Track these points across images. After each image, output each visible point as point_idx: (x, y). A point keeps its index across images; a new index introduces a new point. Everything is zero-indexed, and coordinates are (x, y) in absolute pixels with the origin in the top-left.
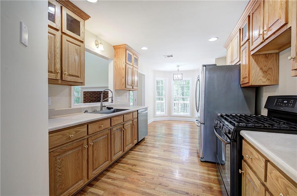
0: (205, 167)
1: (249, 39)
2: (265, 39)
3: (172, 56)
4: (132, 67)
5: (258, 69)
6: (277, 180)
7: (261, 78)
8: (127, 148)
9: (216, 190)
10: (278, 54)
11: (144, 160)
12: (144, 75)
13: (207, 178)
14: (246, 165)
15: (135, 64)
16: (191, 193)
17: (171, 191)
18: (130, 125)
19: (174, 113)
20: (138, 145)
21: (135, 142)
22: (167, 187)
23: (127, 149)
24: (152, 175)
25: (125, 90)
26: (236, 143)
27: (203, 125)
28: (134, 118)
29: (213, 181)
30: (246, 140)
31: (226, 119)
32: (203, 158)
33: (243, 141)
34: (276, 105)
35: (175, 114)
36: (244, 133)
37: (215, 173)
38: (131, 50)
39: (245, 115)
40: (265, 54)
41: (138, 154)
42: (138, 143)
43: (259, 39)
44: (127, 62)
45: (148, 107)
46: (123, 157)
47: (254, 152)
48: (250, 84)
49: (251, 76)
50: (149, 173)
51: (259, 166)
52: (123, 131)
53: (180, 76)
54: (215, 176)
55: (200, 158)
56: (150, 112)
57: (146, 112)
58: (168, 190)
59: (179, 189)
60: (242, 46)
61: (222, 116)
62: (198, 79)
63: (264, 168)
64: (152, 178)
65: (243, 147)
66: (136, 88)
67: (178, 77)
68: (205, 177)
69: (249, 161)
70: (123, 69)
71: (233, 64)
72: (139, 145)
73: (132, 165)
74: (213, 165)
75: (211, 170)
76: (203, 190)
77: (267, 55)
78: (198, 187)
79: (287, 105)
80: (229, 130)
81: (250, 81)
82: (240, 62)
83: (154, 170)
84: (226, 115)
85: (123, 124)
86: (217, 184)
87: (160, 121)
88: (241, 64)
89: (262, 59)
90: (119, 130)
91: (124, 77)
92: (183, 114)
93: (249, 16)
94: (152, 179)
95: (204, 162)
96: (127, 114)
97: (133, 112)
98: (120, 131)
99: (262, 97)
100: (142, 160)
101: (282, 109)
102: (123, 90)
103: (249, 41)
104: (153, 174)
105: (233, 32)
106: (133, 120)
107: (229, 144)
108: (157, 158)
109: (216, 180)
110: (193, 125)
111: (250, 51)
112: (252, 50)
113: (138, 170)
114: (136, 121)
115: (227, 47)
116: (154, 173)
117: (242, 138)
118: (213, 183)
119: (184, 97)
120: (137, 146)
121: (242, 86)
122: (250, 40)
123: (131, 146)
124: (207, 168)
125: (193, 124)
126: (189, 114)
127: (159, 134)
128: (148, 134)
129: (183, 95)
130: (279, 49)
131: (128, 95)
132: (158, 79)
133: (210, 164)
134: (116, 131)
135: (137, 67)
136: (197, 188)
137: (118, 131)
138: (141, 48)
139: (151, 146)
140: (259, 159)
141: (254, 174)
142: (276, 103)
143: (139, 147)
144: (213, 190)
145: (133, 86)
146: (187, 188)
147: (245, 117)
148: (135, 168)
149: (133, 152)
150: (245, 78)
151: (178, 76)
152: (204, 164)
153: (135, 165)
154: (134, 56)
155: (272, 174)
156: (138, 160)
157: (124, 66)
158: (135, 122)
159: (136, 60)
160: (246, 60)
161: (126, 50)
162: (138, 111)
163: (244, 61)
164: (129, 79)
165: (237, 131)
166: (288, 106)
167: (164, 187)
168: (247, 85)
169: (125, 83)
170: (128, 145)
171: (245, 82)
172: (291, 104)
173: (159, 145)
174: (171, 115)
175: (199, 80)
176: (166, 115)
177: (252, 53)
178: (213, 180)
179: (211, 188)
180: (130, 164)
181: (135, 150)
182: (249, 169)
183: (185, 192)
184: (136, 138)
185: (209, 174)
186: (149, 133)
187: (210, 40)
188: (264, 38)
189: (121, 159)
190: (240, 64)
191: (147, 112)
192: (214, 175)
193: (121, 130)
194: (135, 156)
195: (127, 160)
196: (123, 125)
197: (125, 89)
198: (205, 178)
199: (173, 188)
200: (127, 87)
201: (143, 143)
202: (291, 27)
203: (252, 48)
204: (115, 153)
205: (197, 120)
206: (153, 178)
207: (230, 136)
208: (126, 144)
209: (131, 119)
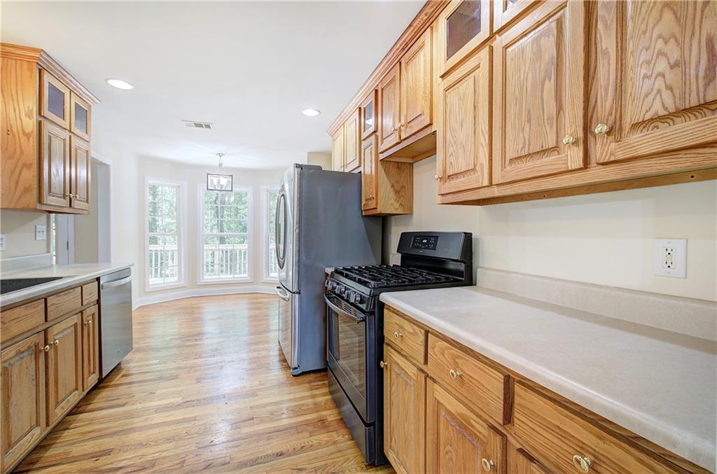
0: (302, 386)
1: (375, 132)
2: (402, 138)
3: (208, 126)
4: (66, 135)
5: (389, 186)
6: (443, 354)
7: (393, 201)
8: (62, 408)
9: (333, 421)
10: (411, 164)
11: (136, 426)
13: (312, 406)
14: (392, 350)
15: (76, 126)
16: (288, 450)
17: (241, 468)
18: (73, 329)
19: (205, 277)
20: (100, 388)
21: (92, 380)
22: (229, 463)
23: (59, 413)
24: (176, 455)
25: (36, 210)
26: (373, 317)
27: (297, 296)
28: (85, 303)
29: (323, 407)
30: (389, 308)
31: (347, 276)
32: (296, 368)
33: (385, 311)
34: (414, 247)
35: (208, 277)
36: (386, 297)
37: (326, 390)
38: (60, 73)
39: (366, 267)
40: (398, 162)
41: (104, 417)
42: (101, 383)
43: (393, 136)
44: (46, 112)
45: (133, 265)
46: (41, 446)
47: (407, 325)
48: (378, 211)
49: (379, 196)
50: (164, 454)
51: (415, 345)
52: (46, 354)
53: (224, 181)
54: (326, 395)
55: (291, 370)
57: (128, 280)
58: (234, 469)
59: (260, 456)
60: (364, 140)
61: (336, 271)
62: (282, 193)
63: (424, 343)
64: (178, 462)
65: (385, 320)
66: (84, 205)
67: (221, 183)
68: (308, 405)
69: (397, 342)
70: (28, 136)
71: (347, 170)
72: (104, 387)
73: (92, 457)
74: (318, 375)
75: (316, 387)
76: (310, 433)
77: (400, 164)
78: (299, 431)
79: (427, 246)
80: (361, 295)
81: (379, 204)
82: (361, 169)
83: (180, 439)
84: (344, 269)
85: (46, 331)
86: (331, 409)
87: (165, 304)
88: (362, 172)
89: (393, 171)
90: (26, 354)
91: (31, 165)
92: (232, 276)
93: (376, 91)
94: (179, 466)
95: (300, 375)
96: (57, 293)
97: (81, 285)
98: (33, 356)
99: (391, 234)
100: (129, 427)
101: (421, 252)
102: (26, 209)
103: (377, 134)
104: (179, 451)
105: (347, 109)
106: (82, 312)
107: (363, 321)
108: (179, 405)
109: (329, 403)
110: (259, 300)
111: (379, 152)
112: (382, 152)
113: (124, 462)
114: (93, 315)
115: (333, 134)
116: (183, 448)
117: (382, 306)
118: (325, 410)
119: (225, 233)
120: (97, 394)
121: (363, 214)
122: (379, 133)
123: (75, 398)
124: (307, 385)
125: (258, 298)
126: (246, 275)
127: (170, 339)
128: (134, 346)
129: (222, 231)
130: (413, 158)
131: (43, 227)
132: (154, 181)
133: (312, 376)
134: (14, 360)
135: (86, 137)
136: (299, 433)
137: (22, 358)
138: (106, 80)
139: (152, 377)
140: (415, 334)
141: (406, 361)
142: (413, 244)
143: (104, 394)
144: (327, 423)
145: (70, 199)
146: (277, 443)
147: (360, 271)
148: (112, 461)
149: (81, 416)
150: (370, 199)
151: (219, 181)
152: (301, 379)
153: (107, 452)
154: (75, 99)
155: (435, 349)
156: (115, 433)
157: (30, 124)
158: (91, 317)
159: (82, 114)
160: (371, 167)
161: (40, 70)
162: (98, 279)
163: (369, 168)
164: (57, 172)
165: (375, 297)
166: (428, 248)
167: (222, 467)
168: (374, 212)
169: (36, 186)
170: (63, 400)
171: (371, 207)
172: (431, 244)
173: (178, 368)
174: (199, 284)
175: (283, 195)
176: (182, 283)
177: (381, 157)
178: (323, 404)
179: (322, 422)
180: (85, 455)
181: (90, 407)
182: (398, 355)
183: (274, 454)
184: (94, 368)
185: (313, 397)
186: (138, 343)
187: (305, 112)
188: (400, 137)
189: (35, 456)
190: (360, 172)
191: (131, 281)
192: (324, 395)
193: (37, 352)
194: (96, 427)
195: (66, 448)
196: (42, 334)
197: (38, 206)
198: (309, 407)
199: (245, 459)
200: (49, 199)
201: (117, 379)
202: (436, 131)
203: (382, 148)
204: (13, 440)
205: (278, 287)
206: (183, 462)
207: (363, 306)
208: (57, 398)
209: (76, 309)
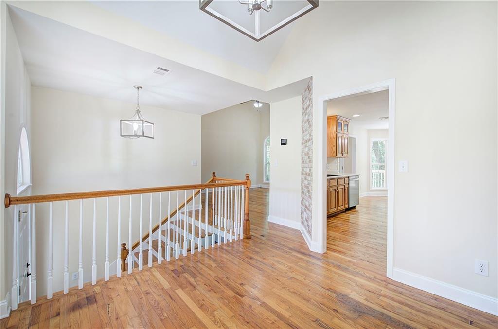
4: (342, 134)
12: (355, 138)
15: (345, 131)
18: (343, 189)
21: (347, 206)
28: (345, 183)
38: (341, 118)
44: (338, 131)
45: (359, 174)
52: (337, 192)
56: (363, 180)
57: (358, 179)
66: (346, 155)
70: (334, 138)
91: (335, 146)
96: (339, 178)
97: (344, 178)
102: (334, 157)
114: (347, 187)
131: (336, 162)
132: (373, 140)
135: (347, 133)
145: (343, 153)
154: (345, 123)
157: (335, 135)
159: (347, 126)
161: (337, 120)
162: (349, 177)
169: (336, 151)
193: (335, 191)
196: (336, 187)
197: (336, 156)
200: (338, 154)
208: (339, 205)
209: (343, 184)
